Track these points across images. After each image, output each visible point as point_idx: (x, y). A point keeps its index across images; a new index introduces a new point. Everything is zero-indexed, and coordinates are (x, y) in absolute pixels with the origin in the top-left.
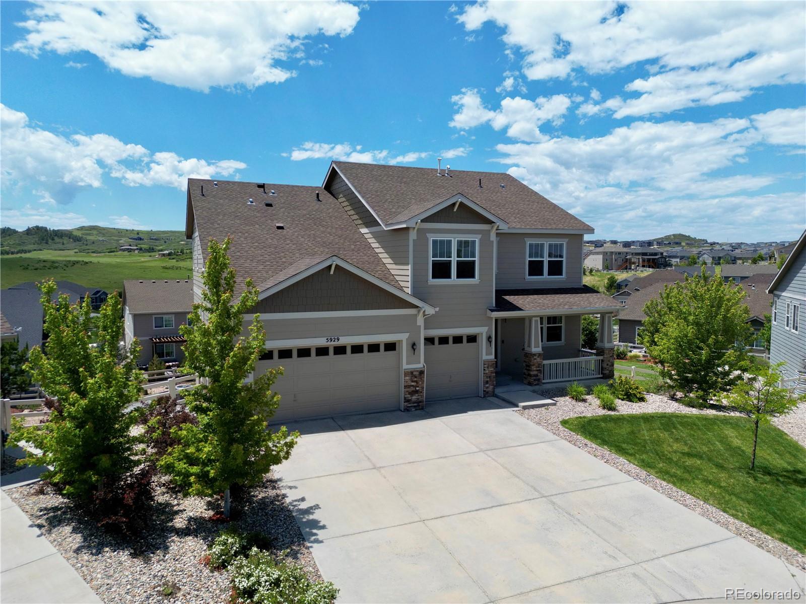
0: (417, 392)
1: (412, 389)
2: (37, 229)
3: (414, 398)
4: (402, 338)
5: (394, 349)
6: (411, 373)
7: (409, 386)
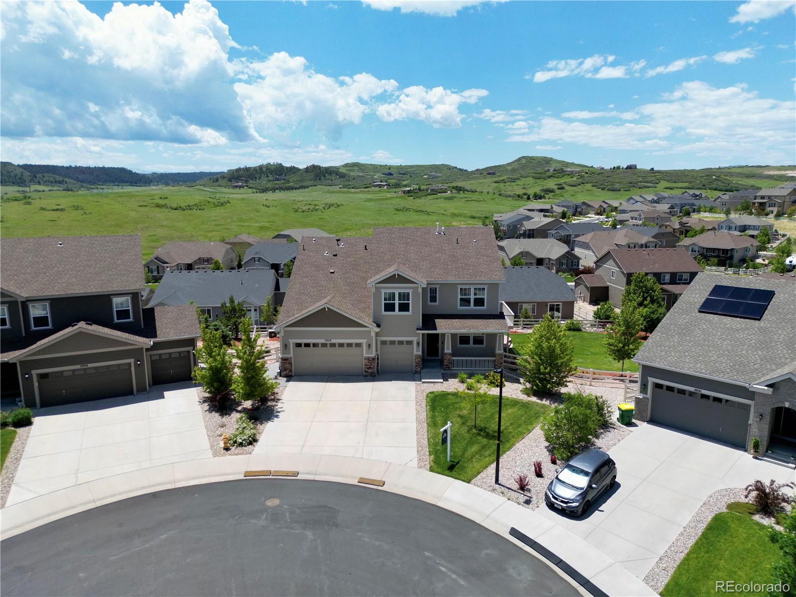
0: (371, 368)
1: (368, 366)
2: (314, 167)
3: (370, 371)
4: (364, 341)
5: (360, 346)
6: (368, 359)
7: (367, 365)
